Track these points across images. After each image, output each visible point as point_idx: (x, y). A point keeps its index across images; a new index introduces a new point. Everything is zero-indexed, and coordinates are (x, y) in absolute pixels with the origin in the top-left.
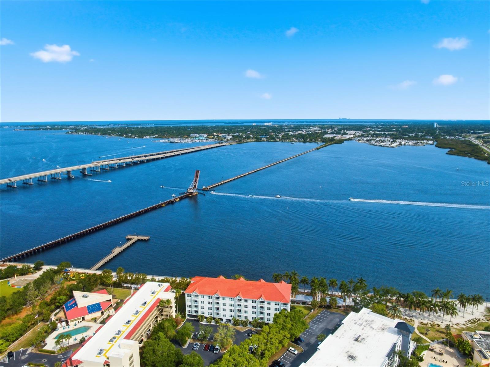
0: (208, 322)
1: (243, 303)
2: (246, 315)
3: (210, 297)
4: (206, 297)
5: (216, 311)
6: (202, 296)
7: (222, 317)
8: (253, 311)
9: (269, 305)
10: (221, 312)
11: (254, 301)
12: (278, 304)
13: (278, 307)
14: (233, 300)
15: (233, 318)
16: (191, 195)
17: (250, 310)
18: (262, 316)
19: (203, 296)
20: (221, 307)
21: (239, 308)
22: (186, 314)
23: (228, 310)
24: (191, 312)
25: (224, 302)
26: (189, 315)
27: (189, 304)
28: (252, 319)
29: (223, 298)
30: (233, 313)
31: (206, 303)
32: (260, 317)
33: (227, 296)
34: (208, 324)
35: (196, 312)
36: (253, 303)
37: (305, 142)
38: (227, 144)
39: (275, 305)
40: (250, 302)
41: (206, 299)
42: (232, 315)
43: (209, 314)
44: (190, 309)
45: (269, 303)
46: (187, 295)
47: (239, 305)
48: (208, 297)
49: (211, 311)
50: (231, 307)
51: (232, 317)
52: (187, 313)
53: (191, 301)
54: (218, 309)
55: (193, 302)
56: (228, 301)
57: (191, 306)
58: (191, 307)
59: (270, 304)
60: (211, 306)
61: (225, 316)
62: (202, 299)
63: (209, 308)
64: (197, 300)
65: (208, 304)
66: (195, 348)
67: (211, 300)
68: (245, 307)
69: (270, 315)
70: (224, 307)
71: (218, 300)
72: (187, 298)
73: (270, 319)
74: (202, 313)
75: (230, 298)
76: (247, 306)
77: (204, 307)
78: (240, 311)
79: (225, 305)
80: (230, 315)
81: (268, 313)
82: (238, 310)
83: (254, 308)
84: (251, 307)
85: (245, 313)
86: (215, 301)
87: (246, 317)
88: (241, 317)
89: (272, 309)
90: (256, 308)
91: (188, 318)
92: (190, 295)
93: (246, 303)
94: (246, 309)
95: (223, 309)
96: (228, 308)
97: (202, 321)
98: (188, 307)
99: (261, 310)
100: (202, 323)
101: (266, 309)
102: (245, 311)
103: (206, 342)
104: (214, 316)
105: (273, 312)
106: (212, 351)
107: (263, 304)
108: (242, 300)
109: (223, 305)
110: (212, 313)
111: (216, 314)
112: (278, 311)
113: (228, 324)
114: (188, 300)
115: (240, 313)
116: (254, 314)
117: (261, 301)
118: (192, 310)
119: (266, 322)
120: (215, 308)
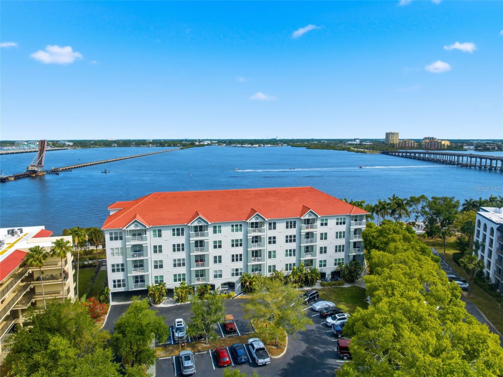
0: (177, 301)
1: (266, 233)
2: (270, 262)
3: (179, 232)
4: (167, 233)
5: (197, 266)
6: (154, 231)
7: (212, 280)
8: (288, 249)
9: (324, 226)
10: (211, 267)
11: (291, 222)
12: (343, 221)
13: (343, 228)
14: (241, 230)
15: (239, 276)
16: (34, 175)
17: (281, 246)
18: (309, 257)
19: (160, 231)
20: (212, 252)
21: (255, 247)
22: (108, 293)
23: (227, 259)
24: (124, 285)
25: (217, 237)
26: (116, 295)
27: (115, 263)
28: (287, 270)
29: (215, 227)
30: (240, 265)
31: (167, 249)
32: (305, 260)
33: (225, 220)
34: (179, 304)
35: (140, 279)
36: (289, 229)
39: (337, 224)
40: (281, 226)
41: (168, 238)
42: (237, 270)
43: (175, 280)
44: (120, 276)
45: (324, 222)
46: (111, 234)
47: (256, 240)
48: (174, 230)
49: (182, 270)
50: (235, 248)
51: (237, 274)
52: (112, 289)
53: (124, 249)
54: (201, 259)
55: (130, 252)
56: (227, 234)
57: (122, 268)
58: (123, 270)
59: (326, 224)
60: (182, 255)
61: (221, 276)
62: (157, 241)
63: (177, 262)
64: (141, 246)
65: (174, 250)
66: (188, 367)
67: (181, 240)
68: (270, 243)
69: (325, 252)
70: (217, 252)
71: (203, 235)
72: (110, 245)
73: (325, 261)
74: (156, 282)
75: (233, 226)
76: (274, 238)
77: (161, 261)
78: (256, 256)
79: (220, 247)
80: (233, 270)
81: (321, 248)
82: (253, 252)
83: (291, 241)
84: (285, 239)
85: (270, 257)
86: (193, 239)
87: (272, 268)
88: (260, 270)
89: (331, 236)
90: (294, 241)
91: (112, 303)
92: (121, 233)
93: (272, 231)
94: (271, 247)
95: (215, 257)
96: (227, 251)
97: (159, 302)
98: (113, 271)
99: (307, 242)
100: (161, 305)
101: (319, 237)
102: (270, 252)
103: (208, 345)
104: (190, 281)
105: (332, 242)
106: (247, 362)
107: (311, 228)
108: (262, 224)
109: (215, 247)
110: (184, 275)
111: (197, 276)
112: (344, 237)
113: (231, 293)
114: (112, 249)
115: (259, 260)
116: (290, 255)
117: (308, 218)
118: (127, 277)
119: (319, 269)
120: (193, 260)
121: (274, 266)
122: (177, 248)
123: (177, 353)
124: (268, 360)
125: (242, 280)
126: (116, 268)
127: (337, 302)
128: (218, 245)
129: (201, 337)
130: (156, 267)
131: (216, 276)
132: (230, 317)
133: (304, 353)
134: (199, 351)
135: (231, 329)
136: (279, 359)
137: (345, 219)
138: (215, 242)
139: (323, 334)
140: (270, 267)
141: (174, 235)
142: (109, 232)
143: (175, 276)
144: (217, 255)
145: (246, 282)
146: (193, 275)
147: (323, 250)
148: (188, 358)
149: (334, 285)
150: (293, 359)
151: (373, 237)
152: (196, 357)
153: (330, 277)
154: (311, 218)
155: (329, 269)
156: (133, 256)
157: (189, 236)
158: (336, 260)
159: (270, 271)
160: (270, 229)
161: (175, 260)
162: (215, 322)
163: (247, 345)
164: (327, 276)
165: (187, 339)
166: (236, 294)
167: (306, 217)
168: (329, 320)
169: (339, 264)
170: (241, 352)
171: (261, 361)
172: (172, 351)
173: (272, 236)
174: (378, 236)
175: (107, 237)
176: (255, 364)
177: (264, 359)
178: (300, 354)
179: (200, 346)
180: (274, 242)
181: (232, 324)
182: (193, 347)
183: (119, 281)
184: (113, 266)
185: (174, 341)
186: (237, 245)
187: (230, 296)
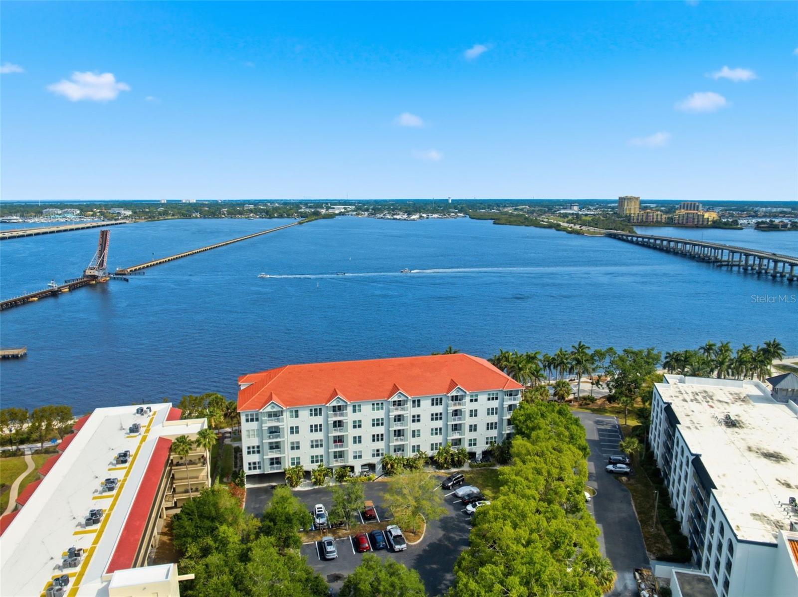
0: (315, 484)
1: (409, 411)
2: (415, 442)
3: (317, 412)
4: (304, 414)
5: (336, 447)
6: (291, 412)
7: (351, 461)
8: (434, 427)
9: (474, 403)
10: (350, 448)
11: (437, 400)
12: (495, 396)
13: (495, 404)
14: (382, 408)
15: (380, 457)
16: (94, 282)
17: (427, 424)
18: (456, 436)
19: (297, 412)
20: (350, 433)
21: (397, 427)
22: (243, 476)
23: (367, 439)
24: (260, 468)
25: (357, 416)
26: (251, 478)
27: (251, 445)
28: (432, 449)
29: (354, 406)
30: (381, 445)
31: (304, 429)
32: (452, 440)
33: (365, 398)
34: (317, 487)
35: (276, 461)
36: (435, 406)
37: (271, 218)
38: (127, 222)
39: (489, 399)
40: (426, 403)
41: (305, 419)
42: (378, 451)
43: (312, 462)
44: (255, 458)
45: (474, 398)
46: (247, 415)
47: (399, 418)
48: (311, 410)
49: (320, 451)
50: (376, 427)
51: (378, 455)
52: (247, 472)
53: (260, 432)
54: (339, 440)
55: (266, 434)
56: (367, 413)
57: (257, 450)
58: (259, 452)
59: (476, 400)
60: (319, 436)
61: (360, 457)
62: (294, 422)
63: (314, 444)
64: (277, 427)
65: (312, 431)
66: (331, 552)
67: (319, 420)
68: (414, 421)
69: (475, 430)
70: (357, 432)
71: (342, 415)
72: (246, 427)
73: (475, 440)
74: (293, 464)
75: (373, 404)
76: (419, 416)
77: (298, 443)
78: (399, 435)
79: (360, 426)
80: (373, 450)
81: (471, 426)
82: (395, 431)
83: (437, 419)
84: (430, 417)
85: (414, 436)
86: (332, 420)
87: (416, 448)
88: (403, 451)
89: (482, 412)
90: (441, 419)
91: (248, 486)
92: (257, 415)
93: (417, 408)
94: (415, 426)
95: (355, 438)
96: (367, 431)
97: (297, 485)
98: (249, 453)
99: (454, 420)
100: (298, 488)
101: (468, 414)
102: (414, 431)
103: (348, 532)
104: (328, 462)
105: (483, 419)
106: (385, 548)
107: (459, 404)
108: (405, 402)
109: (355, 427)
110: (321, 456)
111: (335, 457)
112: (496, 413)
113: (371, 475)
114: (248, 431)
115: (401, 440)
116: (436, 434)
117: (456, 394)
118: (263, 459)
119: (468, 449)
120: (331, 440)
121: (418, 446)
122: (315, 428)
123: (319, 538)
124: (404, 546)
125: (383, 462)
126: (251, 450)
127: (482, 487)
128: (357, 425)
129: (341, 523)
130: (292, 448)
131: (355, 457)
132: (369, 504)
133: (440, 540)
134: (340, 537)
135: (371, 515)
136: (415, 546)
137: (497, 394)
138: (355, 422)
139: (461, 522)
140: (414, 447)
141: (311, 415)
142: (244, 414)
143: (312, 457)
144: (357, 435)
145: (387, 464)
146: (332, 456)
147: (473, 428)
148: (330, 544)
149: (484, 466)
150: (428, 546)
151: (520, 422)
152: (337, 542)
153: (481, 457)
154: (459, 394)
155: (479, 449)
156: (269, 438)
157: (327, 417)
158: (487, 438)
159: (414, 451)
160: (414, 407)
161: (312, 441)
162: (355, 510)
163: (386, 532)
164: (477, 456)
165: (328, 525)
166: (377, 477)
167: (454, 393)
168: (470, 508)
169: (491, 442)
170: (379, 538)
171: (397, 547)
172: (314, 537)
173: (416, 414)
174: (526, 421)
175: (243, 418)
176: (392, 550)
177: (401, 545)
178: (436, 541)
179: (341, 532)
180: (418, 421)
181: (372, 510)
182: (334, 533)
183: (255, 463)
184: (249, 448)
185: (315, 527)
186: (378, 425)
187: (370, 479)
